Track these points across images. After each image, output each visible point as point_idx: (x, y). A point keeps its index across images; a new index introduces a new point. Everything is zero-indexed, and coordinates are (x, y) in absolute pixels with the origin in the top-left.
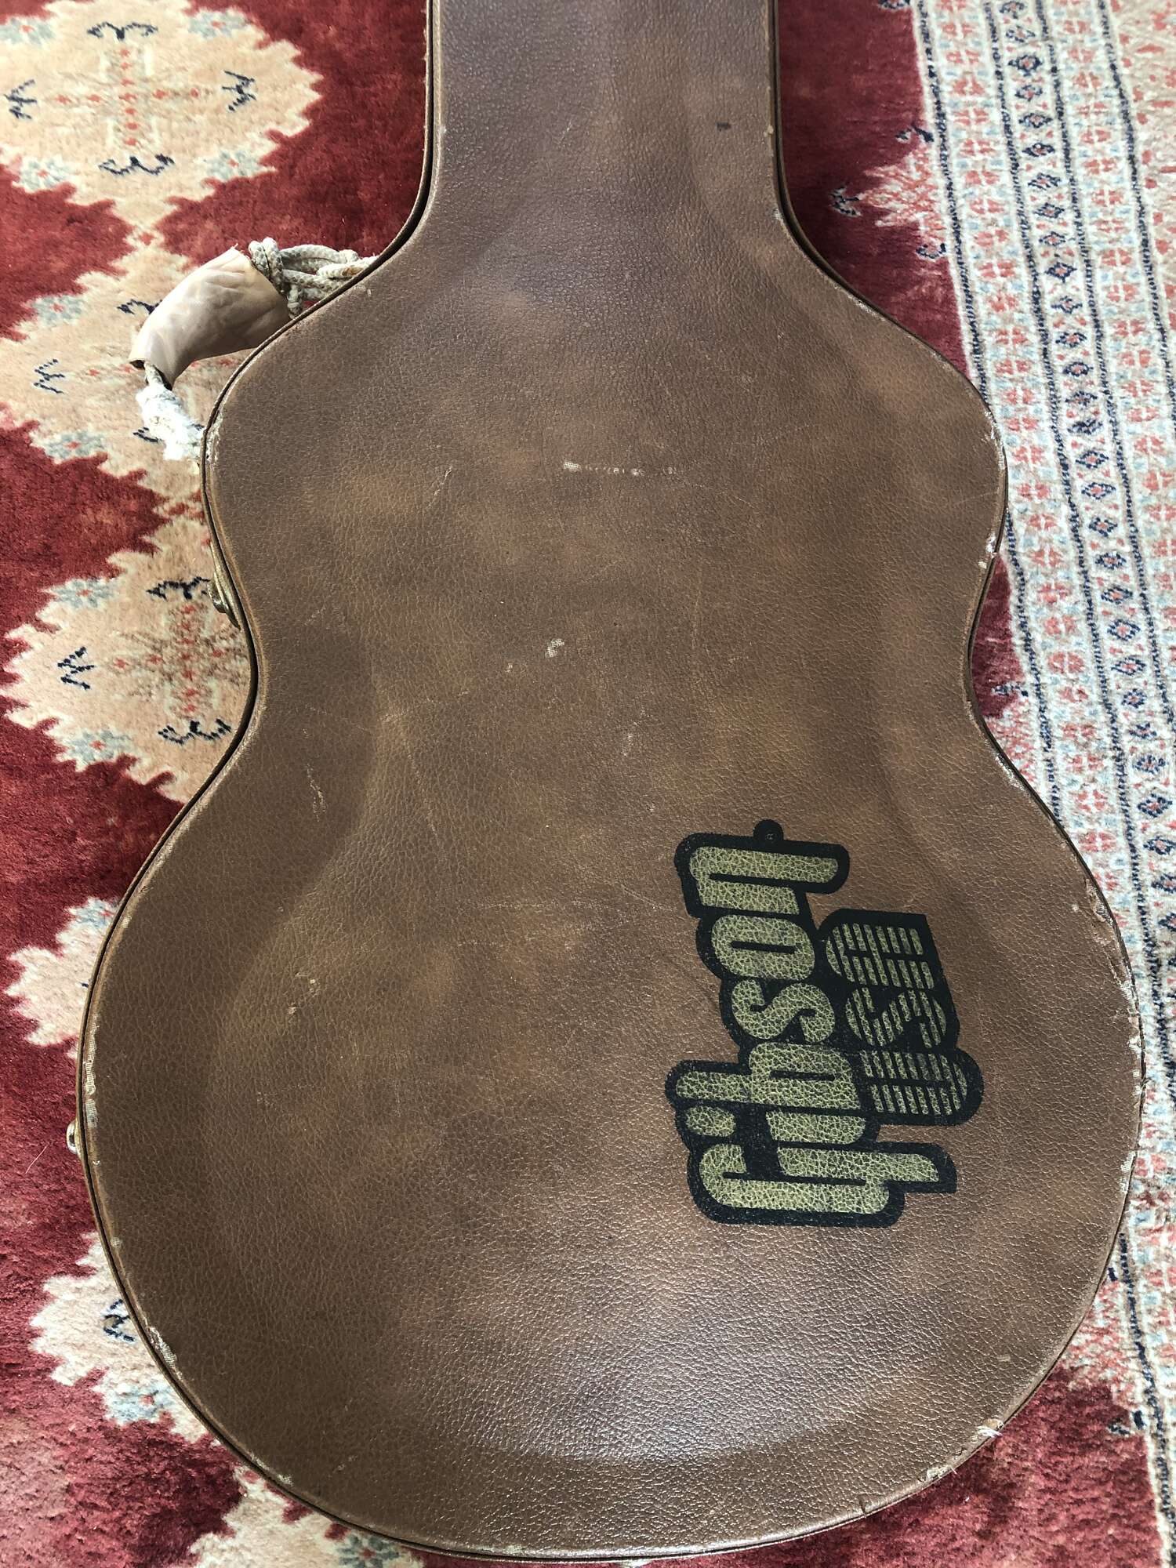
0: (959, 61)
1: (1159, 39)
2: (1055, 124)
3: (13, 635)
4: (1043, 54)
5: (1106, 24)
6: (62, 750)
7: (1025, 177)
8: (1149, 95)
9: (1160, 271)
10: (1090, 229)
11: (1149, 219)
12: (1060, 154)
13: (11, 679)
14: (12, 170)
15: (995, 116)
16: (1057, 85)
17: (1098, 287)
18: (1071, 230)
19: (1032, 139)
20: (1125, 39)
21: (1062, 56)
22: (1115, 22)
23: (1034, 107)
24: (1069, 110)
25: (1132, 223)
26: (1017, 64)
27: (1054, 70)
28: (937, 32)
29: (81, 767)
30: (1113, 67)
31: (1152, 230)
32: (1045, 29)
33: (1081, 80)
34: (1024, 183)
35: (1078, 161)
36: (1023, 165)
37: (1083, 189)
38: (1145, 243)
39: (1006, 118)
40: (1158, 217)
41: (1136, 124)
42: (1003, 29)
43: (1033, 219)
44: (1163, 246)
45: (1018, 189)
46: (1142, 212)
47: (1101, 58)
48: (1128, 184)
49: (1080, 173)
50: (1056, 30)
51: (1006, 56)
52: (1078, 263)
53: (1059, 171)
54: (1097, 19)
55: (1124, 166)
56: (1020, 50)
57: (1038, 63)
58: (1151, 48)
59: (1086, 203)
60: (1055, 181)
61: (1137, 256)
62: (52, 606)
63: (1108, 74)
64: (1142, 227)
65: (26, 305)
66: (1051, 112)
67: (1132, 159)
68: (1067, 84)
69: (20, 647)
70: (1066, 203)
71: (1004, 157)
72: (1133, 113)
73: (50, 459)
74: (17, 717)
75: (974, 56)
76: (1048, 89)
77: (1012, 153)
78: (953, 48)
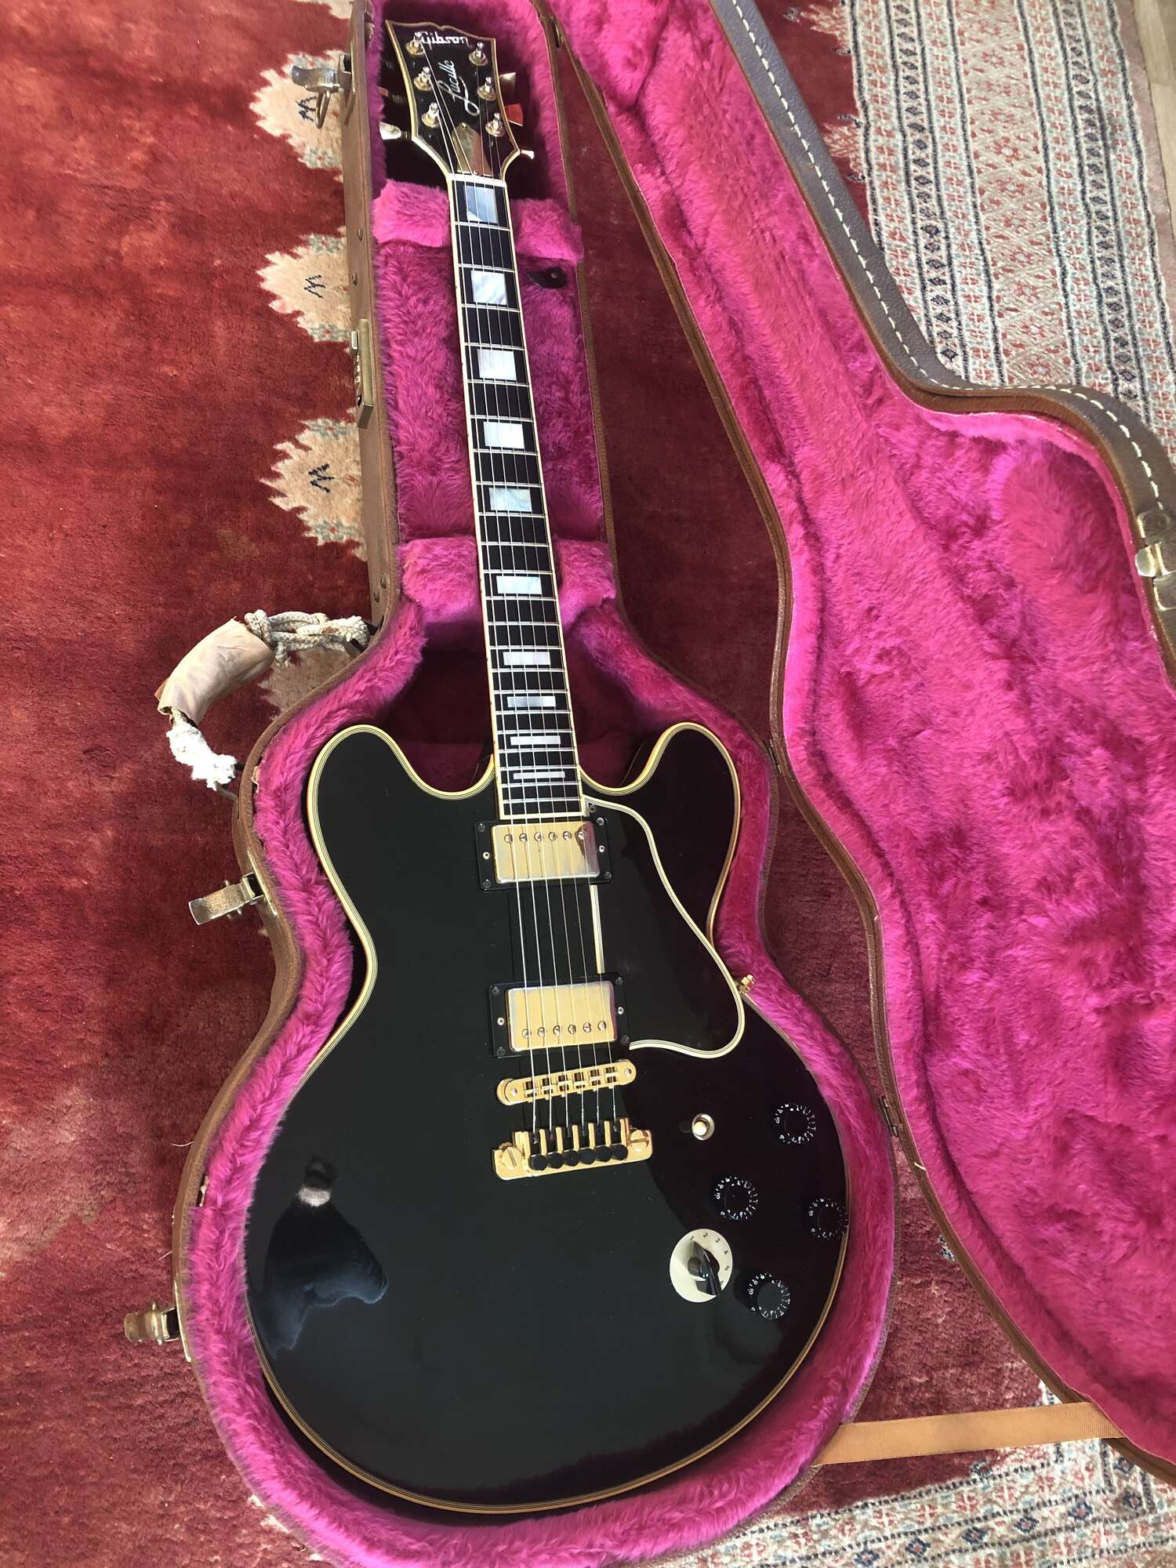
0: (892, 220)
1: (1007, 232)
2: (947, 269)
3: (279, 447)
4: (941, 226)
5: (977, 216)
6: (308, 529)
7: (929, 296)
8: (1000, 264)
9: (1005, 366)
10: (966, 334)
11: (1000, 336)
12: (949, 287)
13: (277, 475)
14: (299, 151)
15: (913, 256)
16: (949, 246)
17: (970, 369)
18: (955, 332)
19: (933, 274)
20: (987, 229)
21: (952, 230)
22: (982, 217)
23: (935, 256)
24: (955, 262)
25: (990, 336)
26: (925, 229)
27: (947, 238)
28: (880, 201)
29: (321, 542)
30: (980, 243)
31: (1000, 341)
32: (942, 213)
33: (962, 246)
34: (929, 298)
35: (959, 293)
36: (929, 288)
37: (962, 310)
38: (997, 348)
39: (919, 259)
40: (1004, 336)
41: (993, 278)
42: (918, 207)
43: (934, 320)
44: (1007, 353)
45: (925, 301)
46: (995, 331)
47: (973, 236)
48: (987, 312)
49: (961, 300)
50: (948, 214)
51: (919, 224)
52: (959, 351)
53: (949, 296)
54: (972, 213)
55: (985, 300)
56: (928, 222)
57: (938, 231)
58: (1001, 237)
59: (964, 319)
60: (947, 302)
61: (992, 355)
62: (307, 433)
63: (977, 246)
64: (995, 339)
65: (303, 237)
66: (945, 261)
67: (990, 298)
68: (954, 247)
69: (284, 455)
70: (953, 316)
71: (917, 281)
72: (992, 272)
73: (312, 338)
74: (278, 501)
75: (901, 220)
76: (943, 247)
77: (922, 280)
78: (889, 211)
